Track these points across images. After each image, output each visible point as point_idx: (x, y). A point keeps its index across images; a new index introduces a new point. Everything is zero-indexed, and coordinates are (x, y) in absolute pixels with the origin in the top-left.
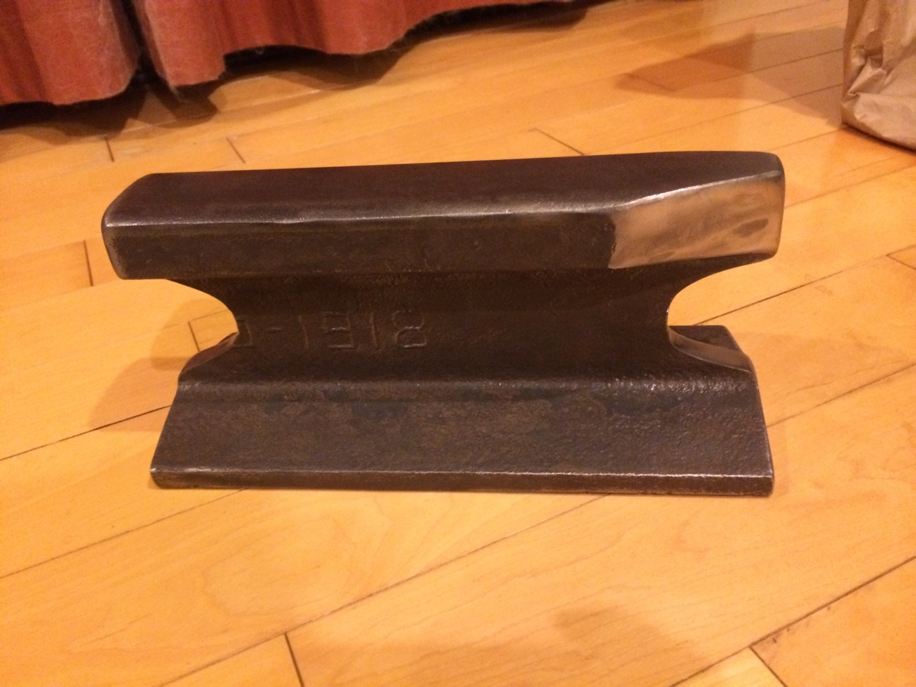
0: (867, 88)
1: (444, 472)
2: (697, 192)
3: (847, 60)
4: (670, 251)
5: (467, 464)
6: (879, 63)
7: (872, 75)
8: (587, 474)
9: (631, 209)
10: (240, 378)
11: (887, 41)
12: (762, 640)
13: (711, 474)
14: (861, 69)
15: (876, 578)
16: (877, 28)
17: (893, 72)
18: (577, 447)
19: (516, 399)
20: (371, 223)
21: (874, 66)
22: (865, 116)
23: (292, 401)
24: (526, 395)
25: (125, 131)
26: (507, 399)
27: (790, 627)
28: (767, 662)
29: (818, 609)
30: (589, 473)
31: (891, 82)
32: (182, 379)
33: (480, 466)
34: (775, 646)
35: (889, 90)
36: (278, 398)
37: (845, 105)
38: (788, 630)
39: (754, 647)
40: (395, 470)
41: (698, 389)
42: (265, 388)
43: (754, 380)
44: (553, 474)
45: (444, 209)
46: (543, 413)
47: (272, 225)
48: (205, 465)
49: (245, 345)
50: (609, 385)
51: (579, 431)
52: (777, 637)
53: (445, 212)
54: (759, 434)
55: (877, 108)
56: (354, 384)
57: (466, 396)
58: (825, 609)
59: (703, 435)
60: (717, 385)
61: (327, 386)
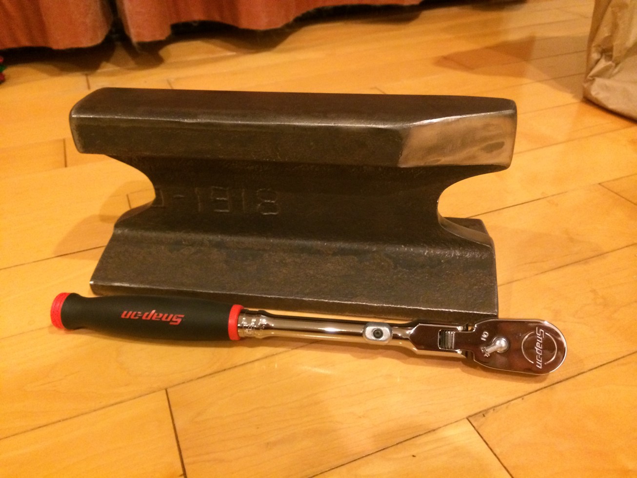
0: (601, 74)
1: (282, 297)
2: (458, 120)
3: (589, 54)
4: (439, 159)
5: (297, 293)
6: (610, 57)
7: (605, 65)
8: (375, 305)
9: (413, 127)
10: (154, 228)
11: (616, 43)
12: (476, 414)
13: (457, 310)
14: (597, 61)
15: (558, 383)
16: (610, 34)
17: (620, 65)
18: (371, 288)
19: (335, 254)
20: (244, 125)
21: (607, 60)
22: (598, 94)
23: (187, 246)
24: (342, 252)
25: (99, 71)
26: (329, 254)
27: (495, 408)
28: (477, 428)
29: (516, 399)
30: (377, 304)
31: (619, 72)
32: (117, 226)
33: (306, 295)
34: (484, 418)
35: (617, 77)
36: (178, 243)
37: (586, 85)
38: (494, 410)
39: (470, 419)
40: (249, 293)
41: (455, 255)
42: (171, 236)
43: (493, 252)
44: (353, 303)
45: (292, 120)
46: (352, 265)
47: (179, 122)
48: (126, 282)
49: (159, 206)
50: (397, 249)
51: (374, 277)
52: (486, 413)
53: (293, 122)
54: (491, 287)
55: (607, 88)
56: (230, 237)
57: (303, 250)
58: (520, 399)
59: (455, 285)
60: (468, 254)
61: (211, 237)
